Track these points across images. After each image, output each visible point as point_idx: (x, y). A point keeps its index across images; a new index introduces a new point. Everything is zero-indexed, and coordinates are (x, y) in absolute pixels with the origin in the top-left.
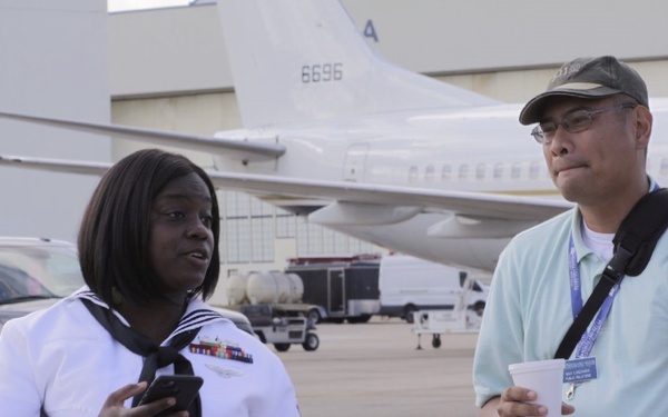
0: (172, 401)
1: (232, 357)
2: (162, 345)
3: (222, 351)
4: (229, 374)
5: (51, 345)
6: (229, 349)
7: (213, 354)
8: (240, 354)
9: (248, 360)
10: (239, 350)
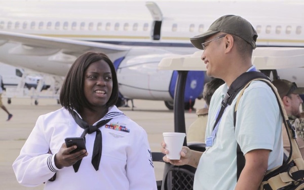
0: (75, 147)
1: (121, 130)
2: (94, 125)
3: (118, 128)
4: (117, 137)
5: (51, 125)
6: (121, 127)
7: (113, 129)
8: (125, 129)
9: (127, 131)
10: (125, 127)
